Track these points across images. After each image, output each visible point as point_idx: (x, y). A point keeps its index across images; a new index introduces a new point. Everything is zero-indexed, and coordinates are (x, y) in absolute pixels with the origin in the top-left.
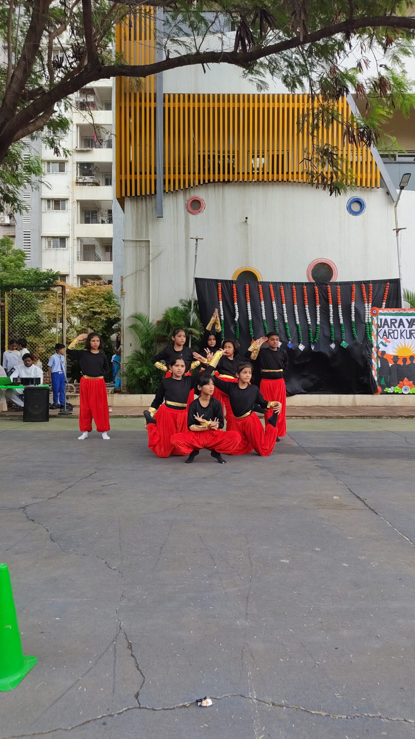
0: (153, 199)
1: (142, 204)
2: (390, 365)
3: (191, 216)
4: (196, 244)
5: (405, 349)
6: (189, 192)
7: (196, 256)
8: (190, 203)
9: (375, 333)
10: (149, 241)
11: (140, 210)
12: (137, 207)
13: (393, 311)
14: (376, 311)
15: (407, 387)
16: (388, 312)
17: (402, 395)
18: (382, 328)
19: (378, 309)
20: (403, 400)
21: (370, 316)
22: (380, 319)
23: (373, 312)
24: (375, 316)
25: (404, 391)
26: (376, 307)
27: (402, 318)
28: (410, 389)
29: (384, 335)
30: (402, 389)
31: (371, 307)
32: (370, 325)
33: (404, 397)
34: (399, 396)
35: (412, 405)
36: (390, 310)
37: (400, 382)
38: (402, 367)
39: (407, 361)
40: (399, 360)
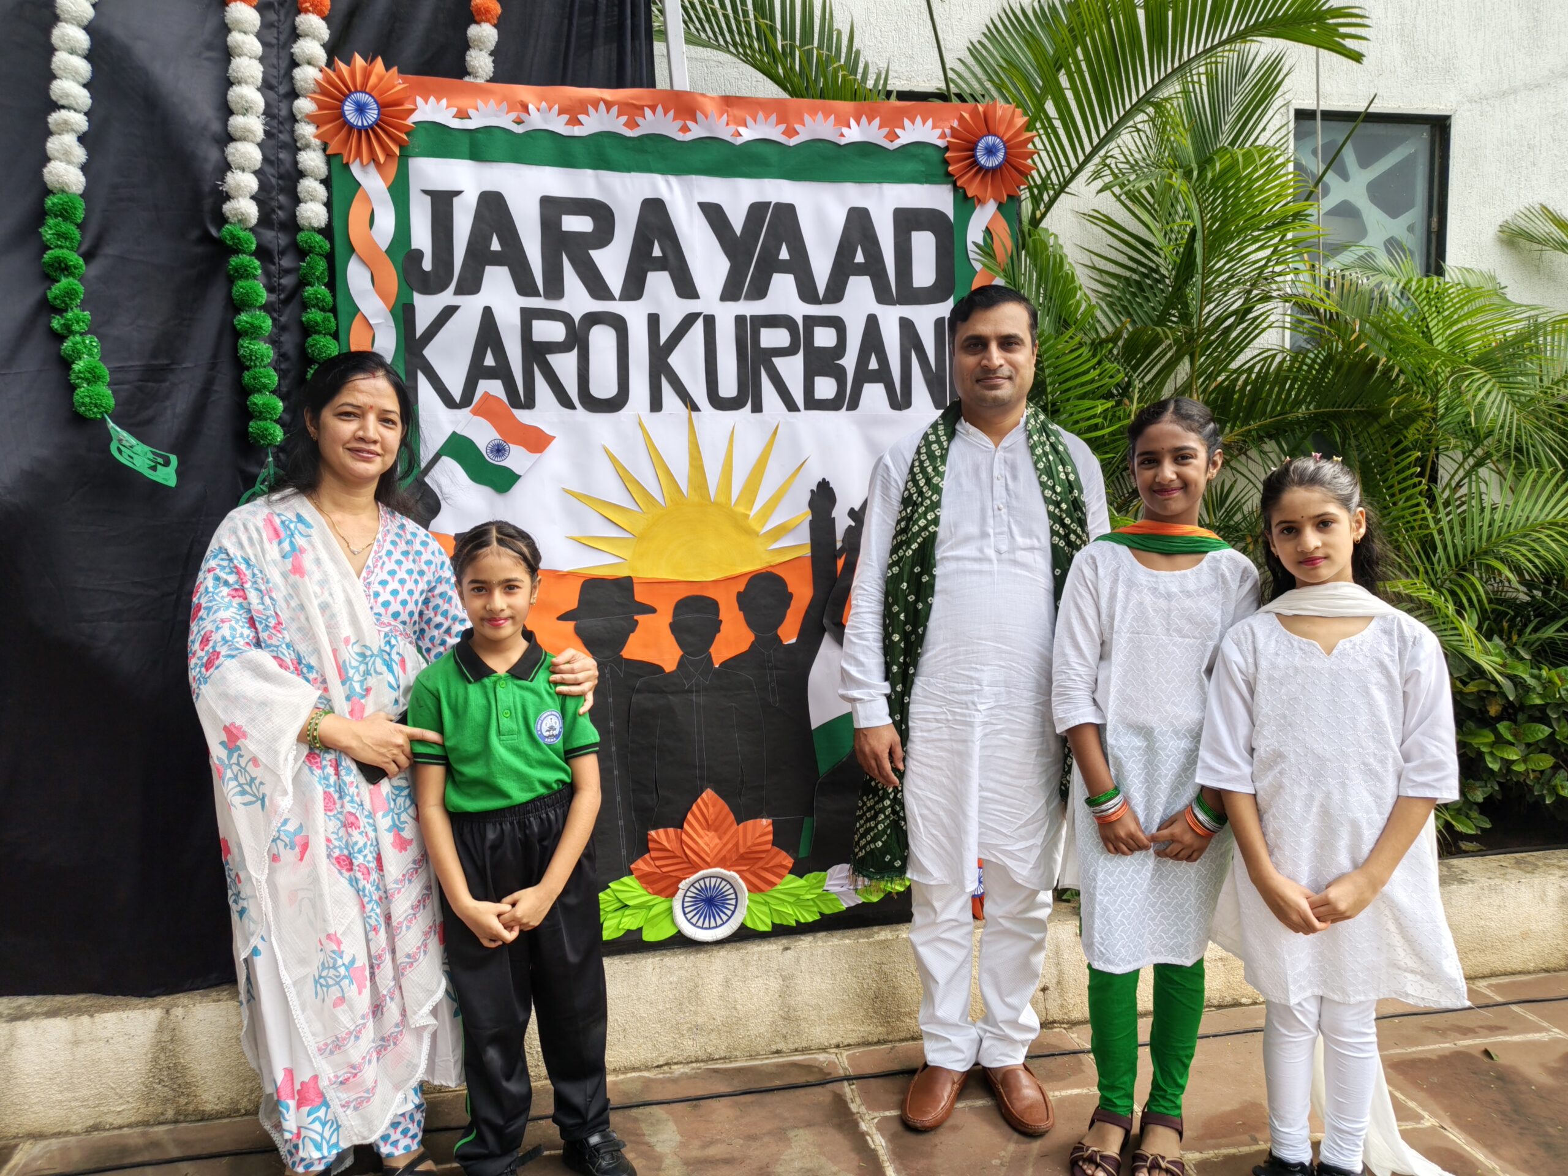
5: (697, 509)
9: (387, 341)
13: (566, 117)
14: (382, 106)
15: (723, 879)
16: (519, 122)
17: (678, 951)
18: (459, 291)
19: (397, 82)
20: (681, 1004)
21: (312, 160)
22: (426, 192)
23: (341, 108)
24: (368, 164)
25: (689, 916)
26: (379, 60)
27: (665, 196)
28: (751, 888)
29: (476, 372)
30: (673, 895)
31: (330, 63)
32: (317, 258)
33: (688, 975)
34: (650, 969)
35: (774, 1048)
36: (531, 107)
37: (653, 833)
38: (672, 693)
39: (719, 631)
40: (636, 617)
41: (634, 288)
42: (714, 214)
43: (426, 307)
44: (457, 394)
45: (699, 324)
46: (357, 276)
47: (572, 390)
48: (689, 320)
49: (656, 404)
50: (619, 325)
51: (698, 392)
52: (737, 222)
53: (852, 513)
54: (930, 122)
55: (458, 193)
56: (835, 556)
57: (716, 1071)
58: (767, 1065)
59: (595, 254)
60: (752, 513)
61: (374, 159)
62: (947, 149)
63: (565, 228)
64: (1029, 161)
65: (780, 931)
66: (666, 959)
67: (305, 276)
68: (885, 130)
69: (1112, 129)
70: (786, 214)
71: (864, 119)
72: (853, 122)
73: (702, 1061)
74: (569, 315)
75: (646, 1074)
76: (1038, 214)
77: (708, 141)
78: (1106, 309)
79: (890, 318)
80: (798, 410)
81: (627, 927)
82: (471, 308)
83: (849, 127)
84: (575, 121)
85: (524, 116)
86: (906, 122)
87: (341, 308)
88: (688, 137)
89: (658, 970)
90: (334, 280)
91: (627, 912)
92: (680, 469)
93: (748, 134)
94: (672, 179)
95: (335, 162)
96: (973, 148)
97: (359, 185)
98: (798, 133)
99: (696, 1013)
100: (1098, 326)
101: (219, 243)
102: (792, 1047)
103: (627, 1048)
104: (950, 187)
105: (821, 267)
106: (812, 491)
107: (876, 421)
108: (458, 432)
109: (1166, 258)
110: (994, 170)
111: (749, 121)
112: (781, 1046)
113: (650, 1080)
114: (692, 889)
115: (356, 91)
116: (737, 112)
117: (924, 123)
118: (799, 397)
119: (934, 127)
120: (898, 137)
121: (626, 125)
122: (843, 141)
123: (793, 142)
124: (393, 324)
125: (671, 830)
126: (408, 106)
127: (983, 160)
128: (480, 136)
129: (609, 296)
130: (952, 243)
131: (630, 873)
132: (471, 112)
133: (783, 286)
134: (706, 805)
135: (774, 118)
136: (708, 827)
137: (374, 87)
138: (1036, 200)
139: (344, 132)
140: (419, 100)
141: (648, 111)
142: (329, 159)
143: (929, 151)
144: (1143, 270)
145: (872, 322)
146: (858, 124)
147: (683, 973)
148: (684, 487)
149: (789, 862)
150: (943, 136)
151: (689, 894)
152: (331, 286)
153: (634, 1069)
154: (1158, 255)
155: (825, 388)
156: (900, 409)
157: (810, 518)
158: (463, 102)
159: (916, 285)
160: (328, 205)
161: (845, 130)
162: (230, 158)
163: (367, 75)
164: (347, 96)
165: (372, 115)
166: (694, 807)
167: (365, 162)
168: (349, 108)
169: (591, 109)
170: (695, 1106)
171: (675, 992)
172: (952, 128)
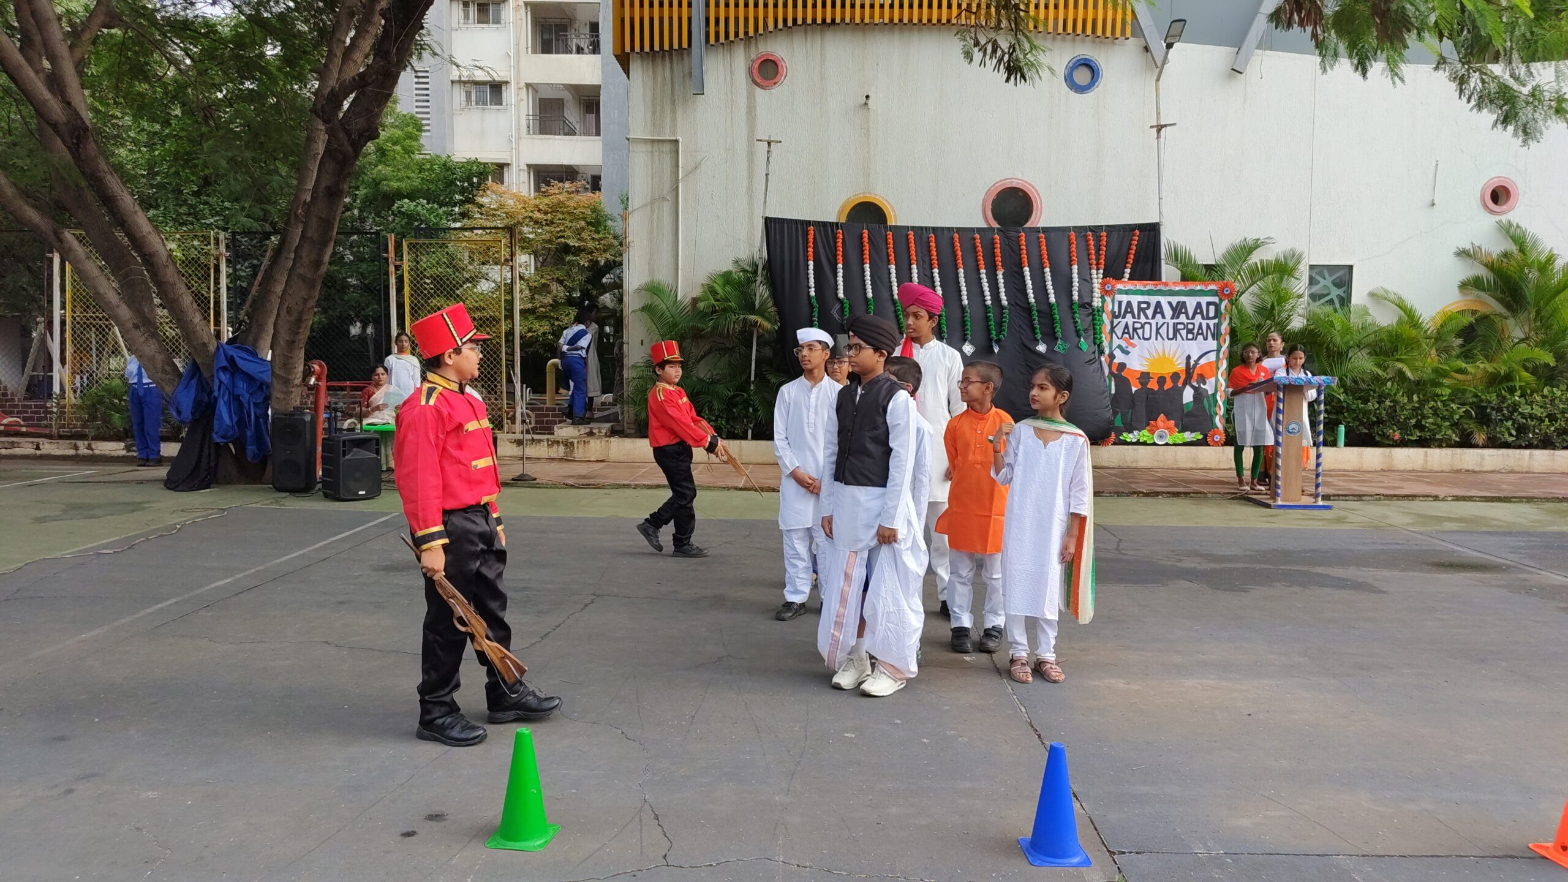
0: (686, 57)
1: (664, 66)
2: (1134, 389)
3: (758, 91)
4: (768, 152)
5: (1163, 359)
6: (756, 43)
7: (767, 175)
8: (757, 66)
9: (1108, 327)
10: (677, 141)
11: (659, 79)
12: (654, 72)
13: (1142, 287)
14: (1111, 286)
15: (1164, 432)
17: (1154, 446)
18: (1122, 318)
19: (1113, 282)
20: (1154, 456)
22: (1118, 301)
23: (1104, 287)
25: (1157, 439)
26: (1110, 278)
27: (1161, 300)
28: (1170, 435)
29: (1124, 333)
30: (1154, 435)
31: (1103, 278)
32: (1098, 313)
34: (1147, 448)
36: (1136, 285)
37: (1151, 422)
38: (1156, 394)
39: (1167, 383)
41: (1153, 317)
42: (1170, 304)
43: (1116, 321)
46: (1105, 316)
47: (1141, 336)
48: (1164, 323)
49: (1157, 339)
50: (1150, 324)
51: (1165, 337)
52: (1174, 305)
53: (1194, 361)
54: (1214, 285)
55: (1123, 301)
56: (1190, 369)
59: (1147, 311)
60: (1174, 360)
61: (1108, 296)
63: (1142, 307)
65: (1175, 445)
66: (1151, 447)
68: (1205, 287)
70: (1184, 303)
71: (1201, 285)
74: (1141, 322)
77: (1170, 290)
79: (1204, 323)
80: (1185, 341)
81: (1145, 440)
82: (1124, 321)
83: (1198, 287)
84: (1145, 287)
85: (1134, 287)
86: (1210, 285)
87: (1102, 322)
88: (1165, 290)
92: (1160, 352)
93: (1177, 289)
94: (1162, 297)
96: (1223, 290)
97: (1106, 300)
99: (1157, 458)
103: (1143, 463)
104: (1218, 297)
106: (1187, 357)
107: (1200, 343)
108: (1120, 344)
110: (1227, 295)
111: (1178, 286)
114: (1158, 434)
116: (1176, 284)
118: (1185, 338)
120: (1208, 288)
121: (1154, 288)
122: (1196, 289)
123: (1186, 289)
124: (1110, 325)
125: (1155, 421)
126: (1115, 286)
127: (1225, 293)
128: (1127, 290)
129: (1149, 319)
130: (1218, 308)
132: (1126, 286)
133: (1183, 317)
135: (1182, 285)
137: (1109, 282)
140: (1117, 284)
141: (1159, 285)
145: (1200, 324)
147: (1154, 450)
148: (1160, 355)
150: (1217, 288)
152: (1100, 318)
155: (1190, 336)
156: (1205, 341)
157: (1185, 362)
158: (1124, 284)
159: (1210, 316)
164: (1106, 285)
165: (1109, 288)
169: (1148, 285)
171: (1152, 453)
172: (1219, 286)
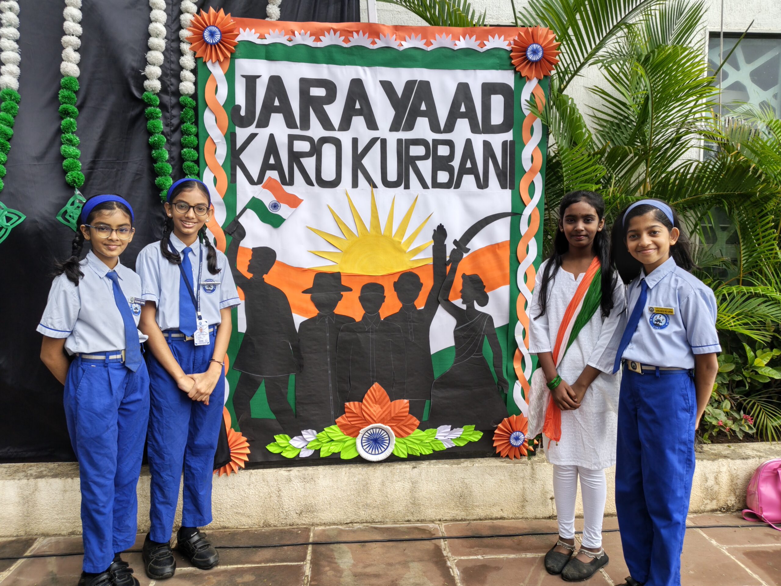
2: (298, 319)
5: (375, 238)
9: (222, 151)
13: (313, 38)
14: (222, 33)
15: (383, 430)
16: (290, 40)
17: (359, 465)
18: (258, 126)
19: (230, 20)
20: (359, 492)
21: (188, 61)
22: (243, 76)
23: (203, 34)
24: (215, 62)
25: (365, 447)
26: (222, 10)
27: (362, 77)
28: (397, 435)
29: (265, 167)
30: (356, 436)
31: (198, 12)
32: (188, 109)
33: (363, 478)
34: (344, 473)
35: (407, 518)
36: (296, 32)
37: (347, 404)
38: (359, 332)
39: (384, 301)
40: (342, 293)
41: (345, 125)
42: (387, 87)
43: (242, 134)
44: (255, 179)
45: (378, 143)
46: (208, 118)
47: (313, 176)
48: (373, 141)
49: (355, 184)
50: (337, 143)
51: (377, 178)
52: (399, 90)
53: (455, 242)
54: (502, 38)
55: (259, 77)
56: (446, 264)
57: (376, 528)
58: (402, 527)
59: (326, 107)
60: (403, 241)
61: (218, 60)
62: (511, 51)
63: (311, 94)
64: (557, 58)
65: (411, 458)
66: (352, 469)
67: (182, 119)
68: (478, 42)
69: (603, 40)
70: (425, 86)
71: (467, 36)
72: (461, 38)
73: (369, 522)
74: (312, 138)
75: (340, 527)
76: (562, 87)
77: (385, 49)
78: (600, 138)
79: (478, 141)
80: (428, 188)
81: (333, 451)
82: (263, 134)
83: (459, 40)
84: (318, 40)
85: (293, 37)
86: (490, 37)
87: (200, 135)
88: (376, 47)
89: (348, 474)
90: (197, 120)
91: (333, 443)
92: (367, 218)
93: (406, 45)
94: (367, 69)
95: (199, 62)
96: (525, 50)
97: (211, 73)
98: (432, 44)
99: (367, 497)
100: (594, 146)
101: (141, 101)
102: (416, 519)
103: (331, 513)
104: (513, 71)
105: (443, 114)
106: (434, 230)
107: (470, 194)
108: (256, 197)
109: (634, 112)
110: (536, 62)
111: (407, 38)
112: (410, 518)
113: (341, 530)
114: (367, 434)
115: (210, 26)
116: (401, 34)
117: (499, 38)
118: (429, 182)
119: (505, 40)
120: (486, 45)
121: (344, 41)
122: (456, 48)
123: (430, 48)
124: (225, 143)
125: (356, 403)
126: (236, 33)
127: (531, 57)
128: (271, 47)
129: (332, 129)
130: (513, 101)
131: (335, 424)
132: (267, 36)
133: (422, 124)
134: (375, 391)
135: (420, 36)
136: (376, 402)
137: (218, 24)
138: (561, 80)
139: (204, 46)
140: (241, 30)
141: (355, 34)
142: (196, 59)
143: (502, 53)
144: (620, 117)
145: (469, 142)
146: (464, 38)
147: (360, 476)
148: (368, 226)
149: (417, 422)
150: (510, 44)
151: (365, 436)
152: (196, 123)
153: (334, 524)
154: (628, 109)
155: (443, 177)
156: (482, 188)
157: (433, 244)
158: (263, 31)
159: (492, 124)
160: (195, 84)
161: (457, 42)
162: (148, 59)
163: (216, 18)
164: (205, 28)
165: (218, 37)
166: (369, 392)
167: (214, 61)
168: (206, 34)
169: (326, 33)
170: (363, 546)
171: (356, 486)
172: (514, 40)
